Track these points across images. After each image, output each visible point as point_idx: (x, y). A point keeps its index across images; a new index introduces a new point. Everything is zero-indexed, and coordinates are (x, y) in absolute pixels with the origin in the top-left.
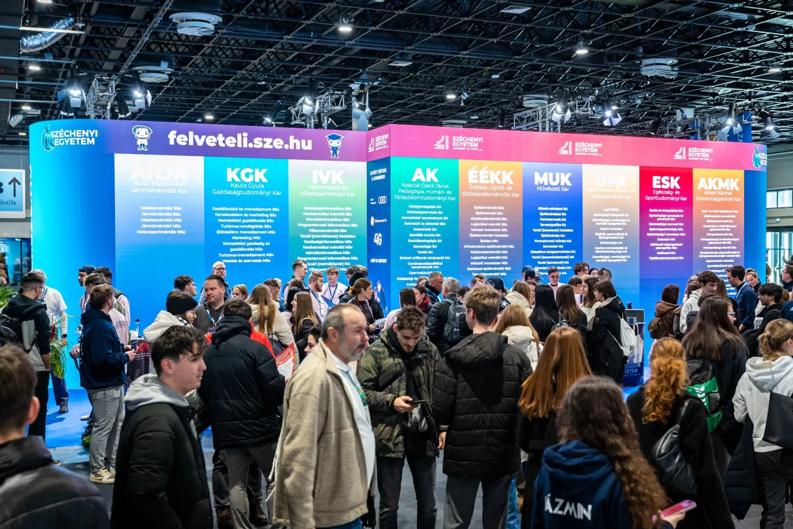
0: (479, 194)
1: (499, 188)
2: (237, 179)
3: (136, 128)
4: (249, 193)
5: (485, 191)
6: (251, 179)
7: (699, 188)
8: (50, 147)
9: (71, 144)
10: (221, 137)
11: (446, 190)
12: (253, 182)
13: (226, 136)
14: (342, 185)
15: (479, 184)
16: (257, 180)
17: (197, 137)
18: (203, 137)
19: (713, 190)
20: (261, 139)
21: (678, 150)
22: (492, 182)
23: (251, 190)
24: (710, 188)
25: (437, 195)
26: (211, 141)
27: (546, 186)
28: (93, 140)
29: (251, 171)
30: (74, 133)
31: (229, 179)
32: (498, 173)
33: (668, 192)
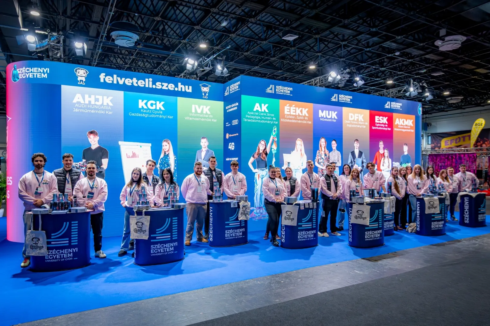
0: (290, 121)
1: (301, 118)
2: (145, 107)
3: (77, 69)
4: (153, 116)
5: (293, 119)
6: (154, 107)
7: (396, 124)
8: (16, 79)
9: (30, 77)
10: (135, 80)
11: (272, 117)
12: (156, 109)
13: (138, 80)
14: (209, 115)
15: (290, 115)
16: (158, 108)
17: (119, 79)
18: (123, 79)
19: (402, 125)
20: (160, 83)
21: (386, 103)
22: (297, 114)
23: (154, 114)
24: (401, 124)
25: (267, 120)
26: (128, 82)
27: (325, 118)
28: (46, 74)
29: (154, 102)
30: (33, 70)
31: (140, 107)
32: (300, 109)
33: (382, 125)
